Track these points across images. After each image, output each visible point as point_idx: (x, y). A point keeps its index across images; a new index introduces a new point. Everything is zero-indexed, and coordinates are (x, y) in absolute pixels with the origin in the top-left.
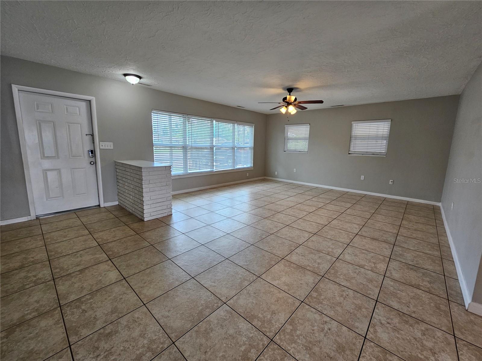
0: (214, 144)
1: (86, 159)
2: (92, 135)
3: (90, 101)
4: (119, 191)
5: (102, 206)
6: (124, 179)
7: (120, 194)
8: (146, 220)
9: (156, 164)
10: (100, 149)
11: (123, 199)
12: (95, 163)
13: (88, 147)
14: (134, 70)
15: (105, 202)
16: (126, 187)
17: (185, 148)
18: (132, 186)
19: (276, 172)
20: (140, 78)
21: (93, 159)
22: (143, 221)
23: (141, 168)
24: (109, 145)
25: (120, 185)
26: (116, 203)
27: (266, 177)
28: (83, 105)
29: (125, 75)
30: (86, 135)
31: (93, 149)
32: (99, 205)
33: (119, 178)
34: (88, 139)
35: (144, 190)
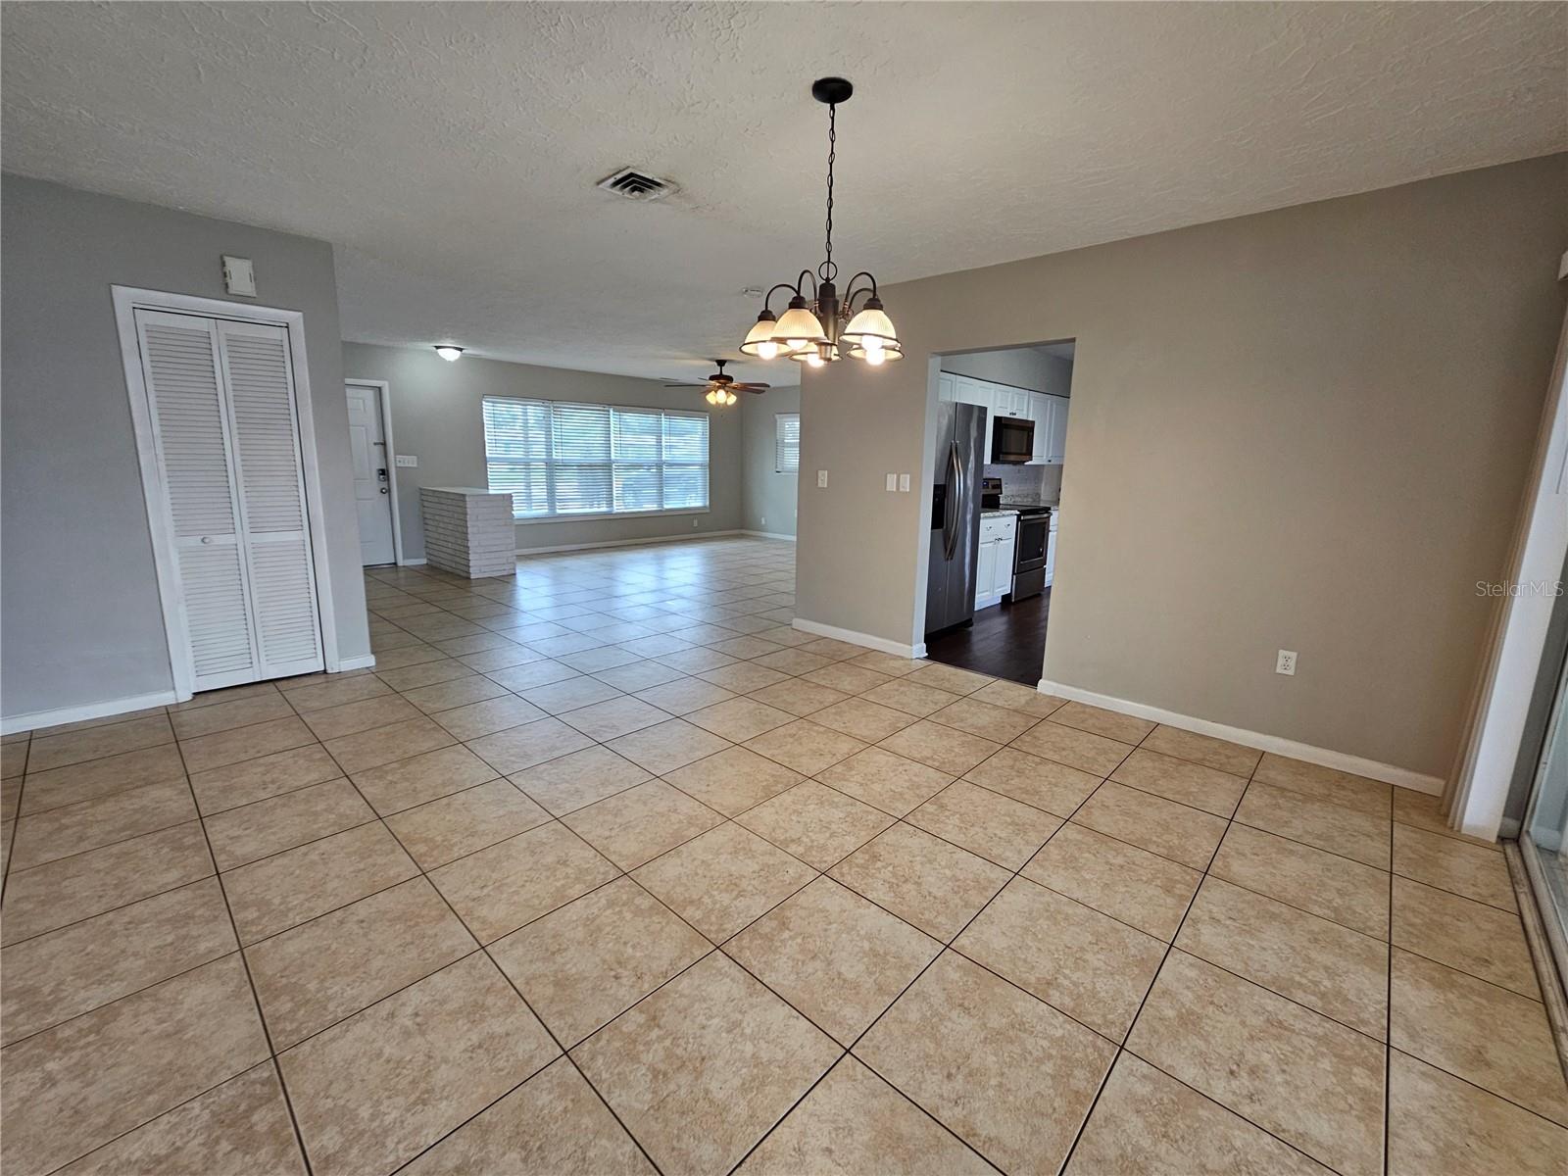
0: (613, 458)
1: (374, 483)
2: (384, 444)
3: (380, 388)
4: (429, 540)
5: (401, 563)
6: (437, 518)
7: (430, 545)
8: (473, 577)
9: (491, 492)
10: (396, 467)
11: (436, 553)
12: (389, 491)
13: (378, 464)
14: (453, 338)
15: (404, 558)
16: (441, 531)
17: (552, 467)
18: (450, 527)
19: (763, 520)
20: (461, 350)
21: (384, 485)
22: (469, 578)
23: (464, 496)
24: (410, 461)
25: (430, 528)
26: (424, 561)
27: (744, 531)
28: (370, 395)
29: (438, 347)
30: (375, 444)
31: (384, 467)
32: (395, 564)
33: (427, 516)
34: (377, 450)
35: (469, 530)
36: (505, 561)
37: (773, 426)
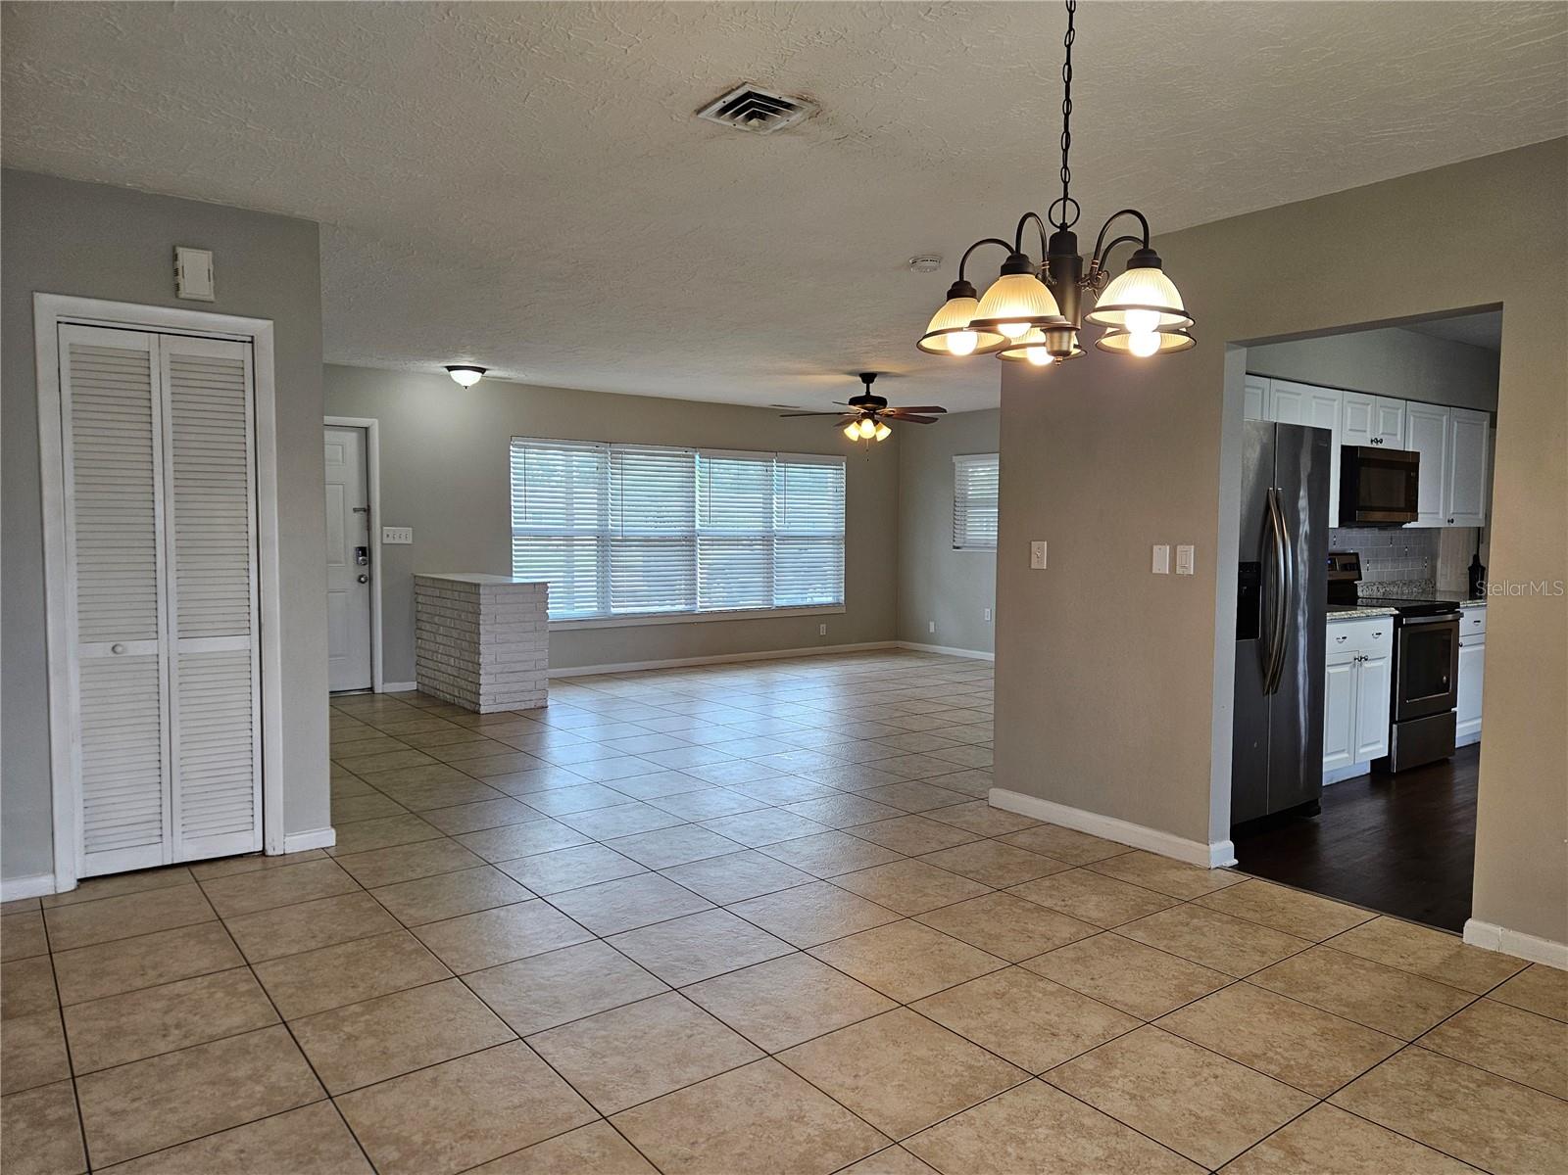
0: (697, 527)
1: (349, 568)
2: (367, 511)
3: (366, 429)
4: (422, 653)
5: (378, 689)
6: (436, 619)
7: (423, 662)
8: (483, 710)
9: (515, 580)
10: (383, 544)
11: (430, 673)
12: (370, 579)
13: (356, 540)
14: (473, 354)
15: (385, 681)
16: (439, 639)
17: (605, 542)
18: (455, 634)
19: (932, 624)
20: (482, 371)
21: (365, 570)
22: (478, 713)
23: (479, 585)
24: (402, 535)
25: (425, 635)
26: (413, 686)
27: (900, 644)
28: (351, 439)
29: (450, 368)
30: (355, 510)
31: (366, 545)
32: (371, 689)
33: (424, 617)
34: (356, 519)
35: (483, 638)
36: (530, 686)
37: (949, 475)
